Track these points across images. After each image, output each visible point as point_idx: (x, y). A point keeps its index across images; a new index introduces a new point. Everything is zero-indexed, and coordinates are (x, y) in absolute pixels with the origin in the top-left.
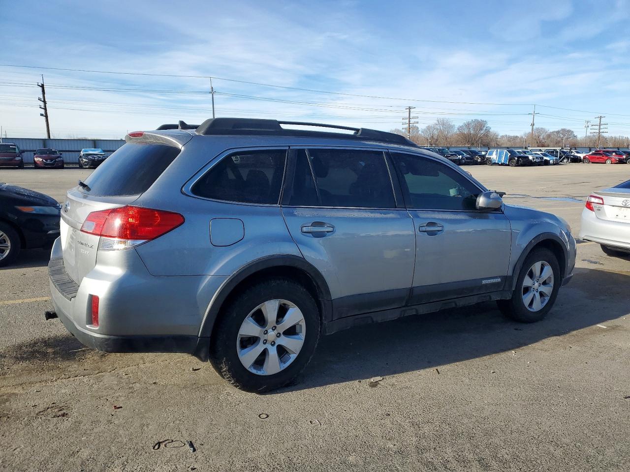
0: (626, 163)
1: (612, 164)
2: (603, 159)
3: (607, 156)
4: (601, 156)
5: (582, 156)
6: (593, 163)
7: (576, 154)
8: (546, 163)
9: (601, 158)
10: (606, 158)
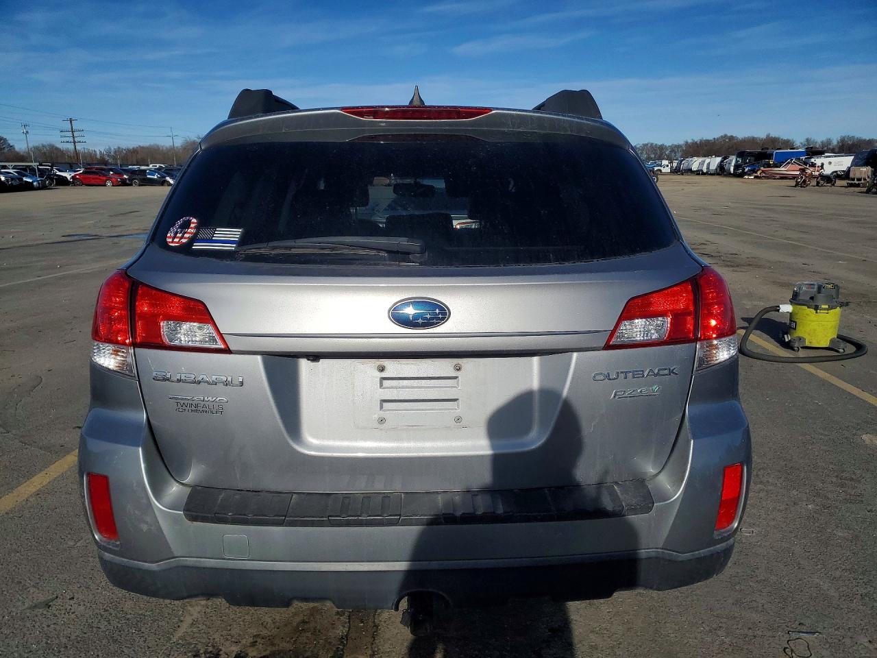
0: (131, 185)
1: (113, 186)
2: (100, 179)
3: (104, 175)
4: (97, 176)
5: (68, 175)
6: (87, 185)
7: (58, 173)
8: (29, 187)
9: (97, 178)
10: (105, 178)
